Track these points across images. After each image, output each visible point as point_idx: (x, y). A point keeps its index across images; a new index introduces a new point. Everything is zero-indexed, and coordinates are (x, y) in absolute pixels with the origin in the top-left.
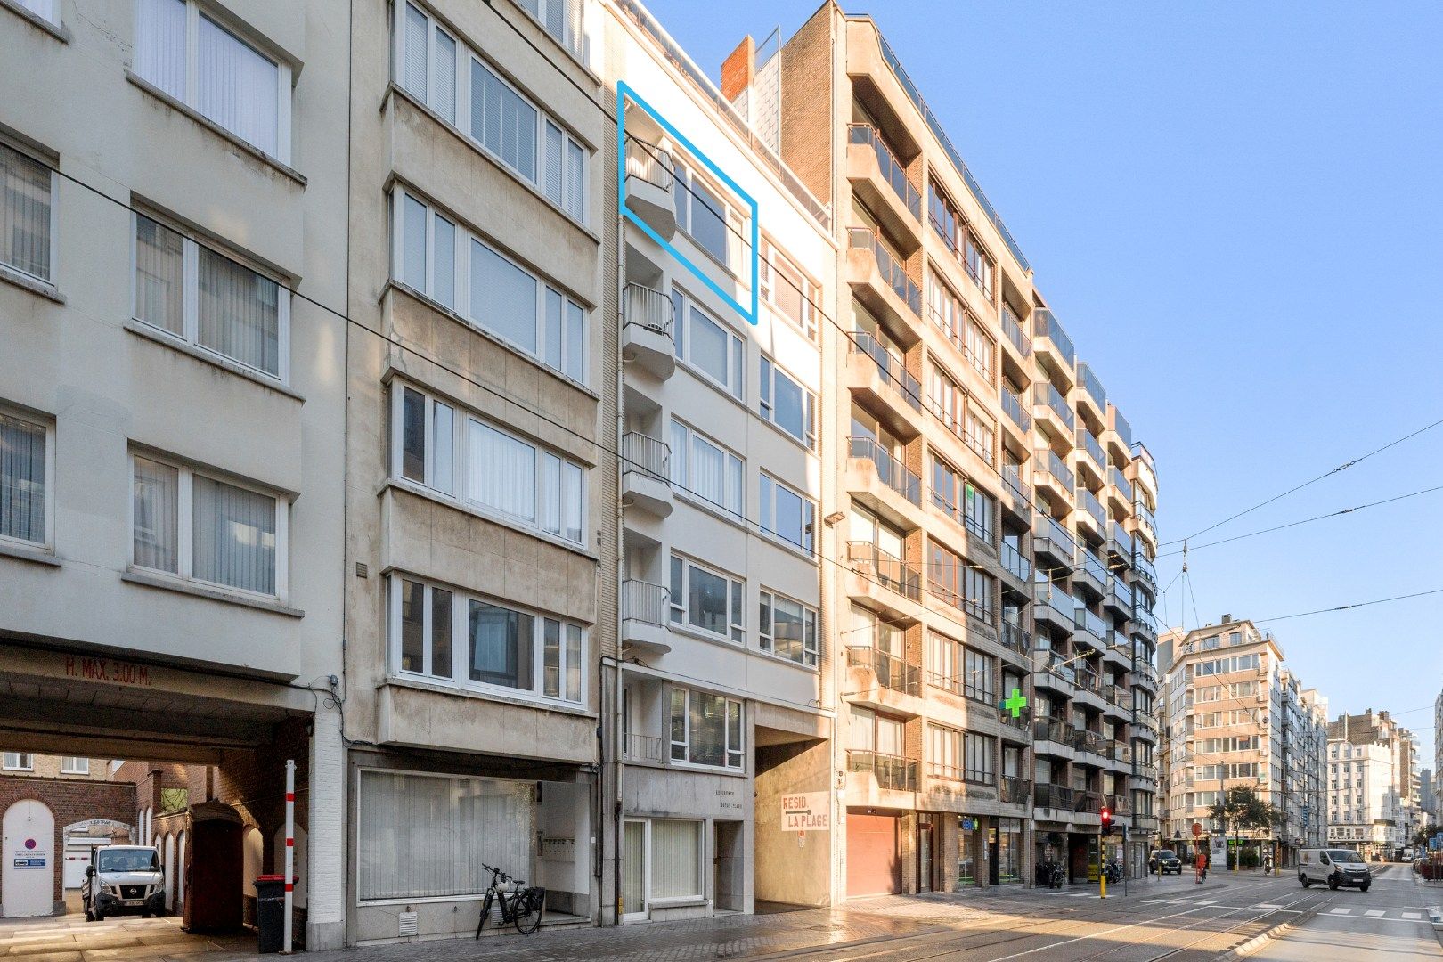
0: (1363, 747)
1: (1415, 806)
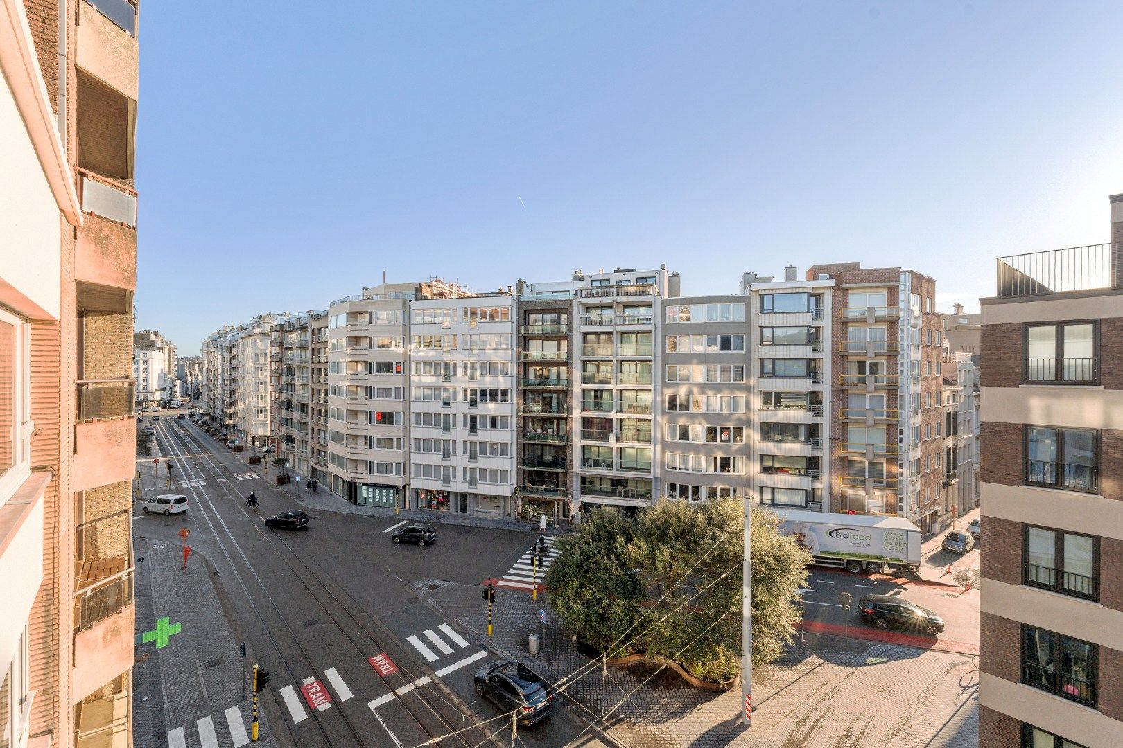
0: (148, 353)
1: (174, 378)
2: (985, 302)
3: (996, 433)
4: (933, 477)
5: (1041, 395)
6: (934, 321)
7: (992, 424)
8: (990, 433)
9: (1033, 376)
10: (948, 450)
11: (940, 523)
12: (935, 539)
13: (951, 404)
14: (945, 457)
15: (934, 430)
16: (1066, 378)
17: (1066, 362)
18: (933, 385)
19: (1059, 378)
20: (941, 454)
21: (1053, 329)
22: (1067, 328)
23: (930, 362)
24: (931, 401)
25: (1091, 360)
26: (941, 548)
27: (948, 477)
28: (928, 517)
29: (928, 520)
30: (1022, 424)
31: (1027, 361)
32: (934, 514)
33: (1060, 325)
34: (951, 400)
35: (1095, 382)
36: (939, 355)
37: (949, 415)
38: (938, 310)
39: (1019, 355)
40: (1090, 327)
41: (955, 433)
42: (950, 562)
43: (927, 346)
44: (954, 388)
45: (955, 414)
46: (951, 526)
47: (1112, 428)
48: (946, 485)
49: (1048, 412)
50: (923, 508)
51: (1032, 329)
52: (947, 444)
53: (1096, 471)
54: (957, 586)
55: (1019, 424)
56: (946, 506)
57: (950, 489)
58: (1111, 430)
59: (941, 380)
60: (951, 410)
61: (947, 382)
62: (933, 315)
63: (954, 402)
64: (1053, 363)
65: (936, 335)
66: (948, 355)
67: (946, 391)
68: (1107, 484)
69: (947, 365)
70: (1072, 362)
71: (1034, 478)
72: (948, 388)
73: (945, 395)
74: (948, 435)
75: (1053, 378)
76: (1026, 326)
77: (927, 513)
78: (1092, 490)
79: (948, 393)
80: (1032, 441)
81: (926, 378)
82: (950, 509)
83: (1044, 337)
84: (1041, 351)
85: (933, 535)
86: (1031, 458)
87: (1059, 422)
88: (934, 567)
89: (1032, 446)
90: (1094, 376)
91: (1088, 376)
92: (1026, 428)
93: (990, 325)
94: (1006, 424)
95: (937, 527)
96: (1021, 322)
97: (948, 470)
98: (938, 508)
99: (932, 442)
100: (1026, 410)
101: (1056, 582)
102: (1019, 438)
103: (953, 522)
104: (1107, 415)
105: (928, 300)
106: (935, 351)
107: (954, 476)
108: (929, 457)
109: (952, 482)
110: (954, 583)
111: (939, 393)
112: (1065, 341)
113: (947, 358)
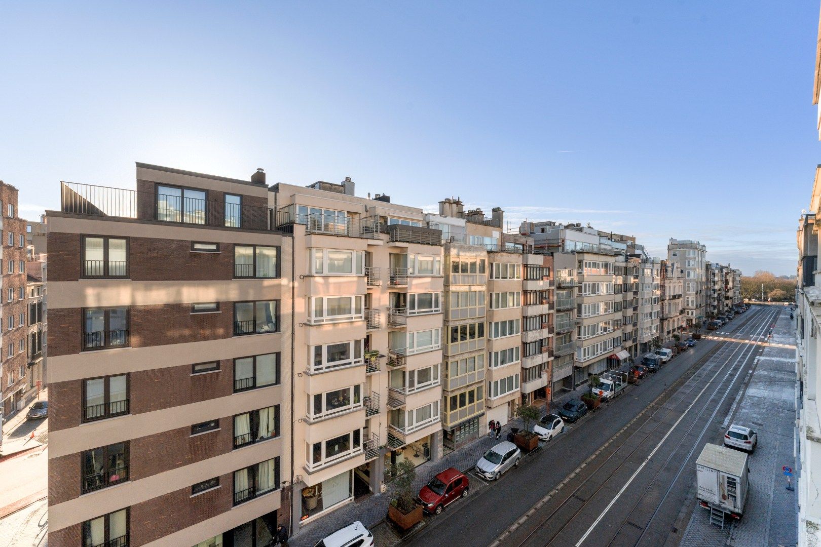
2: (50, 214)
3: (61, 316)
4: (17, 361)
5: (93, 286)
6: (17, 227)
7: (57, 310)
8: (57, 316)
9: (89, 273)
10: (34, 335)
11: (25, 399)
12: (20, 414)
13: (36, 296)
14: (29, 342)
15: (18, 320)
16: (110, 274)
17: (110, 264)
18: (17, 281)
19: (107, 275)
20: (26, 340)
21: (102, 240)
22: (111, 241)
23: (12, 261)
24: (14, 296)
25: (125, 262)
26: (26, 420)
27: (33, 358)
28: (12, 398)
29: (12, 400)
30: (81, 308)
31: (84, 261)
32: (19, 394)
33: (106, 238)
34: (36, 294)
35: (127, 277)
36: (22, 256)
37: (33, 306)
38: (20, 216)
39: (78, 257)
40: (124, 241)
41: (40, 320)
42: (34, 428)
43: (9, 247)
44: (38, 283)
45: (40, 305)
46: (36, 397)
47: (136, 305)
48: (31, 365)
49: (98, 297)
50: (5, 392)
51: (88, 239)
52: (32, 330)
53: (128, 333)
54: (40, 446)
55: (78, 308)
56: (32, 382)
57: (35, 368)
58: (136, 306)
59: (24, 277)
60: (35, 302)
61: (30, 278)
62: (15, 220)
63: (38, 295)
64: (102, 264)
65: (19, 238)
66: (33, 256)
67: (30, 287)
68: (134, 340)
69: (31, 264)
70: (114, 264)
71: (90, 345)
72: (33, 283)
73: (29, 289)
74: (33, 322)
75: (102, 274)
76: (83, 237)
77: (11, 395)
78: (125, 345)
79: (33, 288)
80: (89, 319)
81: (8, 275)
82: (35, 384)
83: (95, 246)
84: (94, 256)
85: (18, 411)
86: (88, 331)
87: (105, 303)
88: (18, 439)
89: (88, 322)
90: (126, 273)
91: (123, 273)
92: (84, 310)
93: (55, 233)
94: (68, 309)
95: (22, 403)
96: (79, 233)
97: (34, 351)
98: (23, 387)
99: (15, 331)
100: (83, 297)
101: (105, 413)
102: (79, 318)
103: (38, 394)
104: (133, 297)
105: (9, 206)
106: (18, 252)
107: (39, 356)
108: (12, 344)
109: (37, 361)
110: (38, 444)
111: (22, 288)
112: (110, 250)
113: (32, 259)
